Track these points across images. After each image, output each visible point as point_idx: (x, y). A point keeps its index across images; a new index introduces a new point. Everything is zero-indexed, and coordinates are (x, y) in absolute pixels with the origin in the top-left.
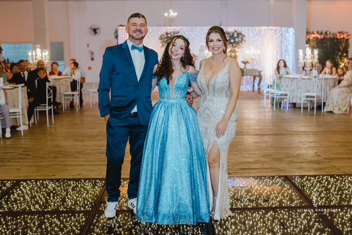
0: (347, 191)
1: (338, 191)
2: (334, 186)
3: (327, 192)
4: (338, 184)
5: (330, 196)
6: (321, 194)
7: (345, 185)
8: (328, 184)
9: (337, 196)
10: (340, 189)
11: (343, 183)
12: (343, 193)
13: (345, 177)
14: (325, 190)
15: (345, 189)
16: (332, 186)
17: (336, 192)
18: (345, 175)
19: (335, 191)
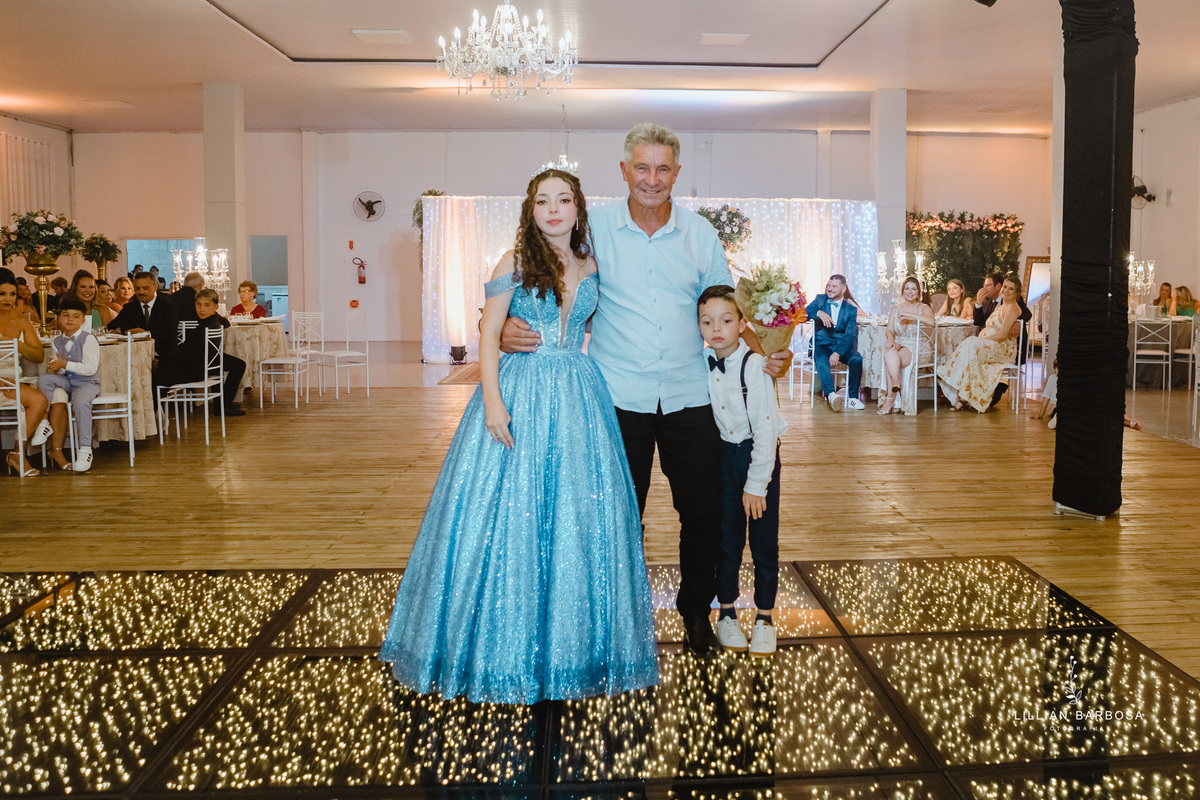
0: (945, 599)
1: (923, 598)
2: (915, 586)
3: (892, 602)
4: (926, 582)
5: (897, 611)
6: (876, 607)
7: (945, 584)
8: (900, 583)
9: (917, 610)
10: (929, 593)
11: (941, 579)
12: (933, 603)
13: (950, 563)
14: (888, 597)
15: (942, 594)
16: (911, 586)
17: (916, 602)
18: (949, 560)
19: (915, 597)
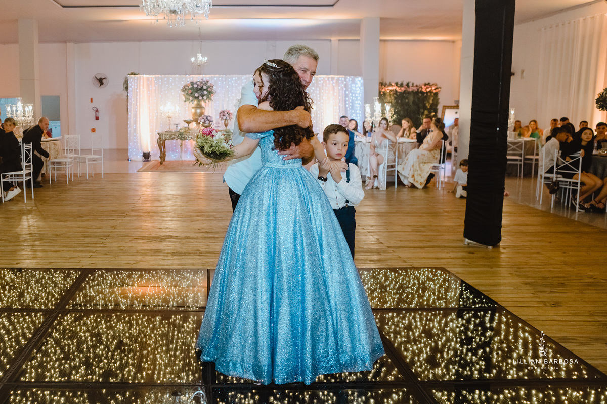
0: (410, 290)
1: (398, 289)
2: (394, 283)
3: (382, 291)
4: (399, 280)
5: (385, 296)
6: (374, 293)
7: (409, 281)
8: (385, 281)
9: (395, 295)
10: (401, 287)
11: (407, 279)
12: (404, 291)
13: (411, 270)
14: (379, 288)
15: (408, 287)
16: (391, 283)
17: (395, 291)
18: (411, 269)
19: (393, 289)
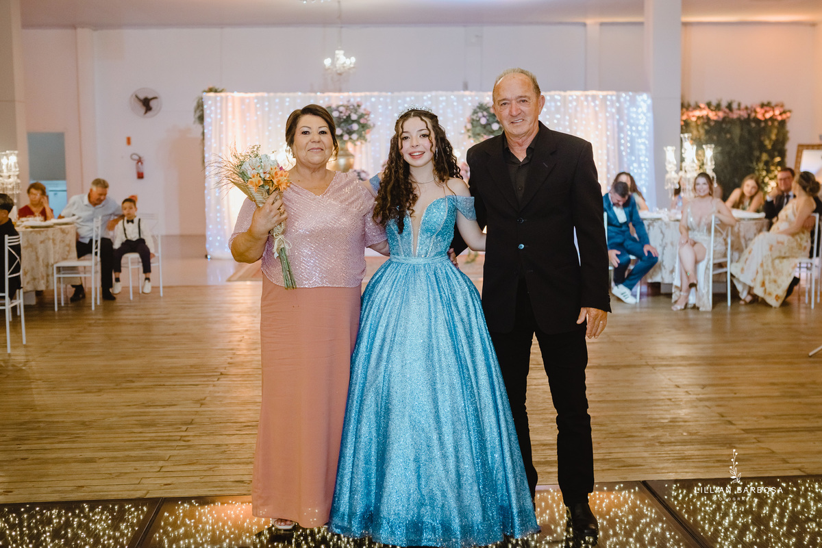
0: (814, 525)
1: (791, 525)
2: (778, 510)
3: (759, 530)
4: (786, 504)
5: (768, 540)
6: (745, 535)
7: (806, 506)
8: (761, 505)
9: (789, 539)
10: (794, 518)
11: (802, 501)
12: (803, 531)
13: (804, 482)
14: (753, 523)
15: (808, 520)
16: (772, 511)
17: (785, 528)
18: (804, 478)
19: (781, 524)
